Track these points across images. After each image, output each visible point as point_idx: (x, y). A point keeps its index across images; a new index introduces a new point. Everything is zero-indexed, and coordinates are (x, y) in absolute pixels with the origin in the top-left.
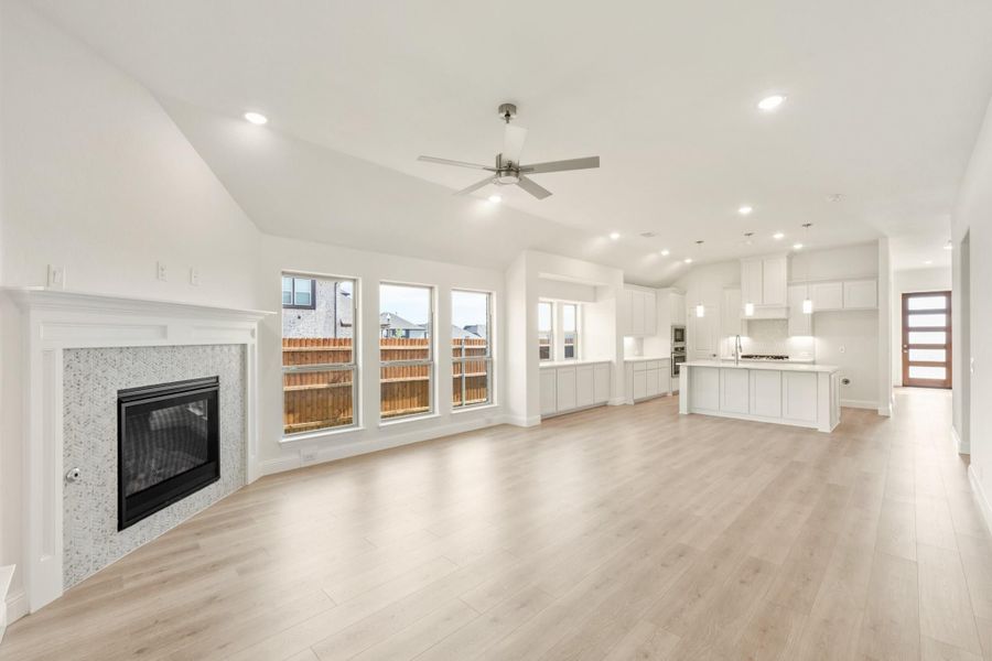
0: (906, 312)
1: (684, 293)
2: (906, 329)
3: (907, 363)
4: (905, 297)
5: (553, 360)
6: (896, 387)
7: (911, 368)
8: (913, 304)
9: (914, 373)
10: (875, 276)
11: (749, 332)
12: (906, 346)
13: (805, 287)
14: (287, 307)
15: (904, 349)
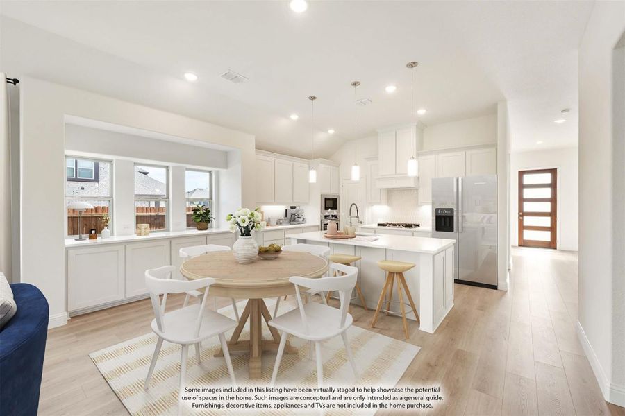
0: (521, 186)
1: (338, 165)
2: (522, 200)
3: (522, 228)
4: (521, 173)
5: (169, 230)
6: (513, 247)
7: (525, 232)
8: (527, 179)
9: (528, 235)
10: (495, 145)
11: (388, 202)
12: (522, 214)
13: (433, 157)
14: (70, 180)
15: (520, 216)
